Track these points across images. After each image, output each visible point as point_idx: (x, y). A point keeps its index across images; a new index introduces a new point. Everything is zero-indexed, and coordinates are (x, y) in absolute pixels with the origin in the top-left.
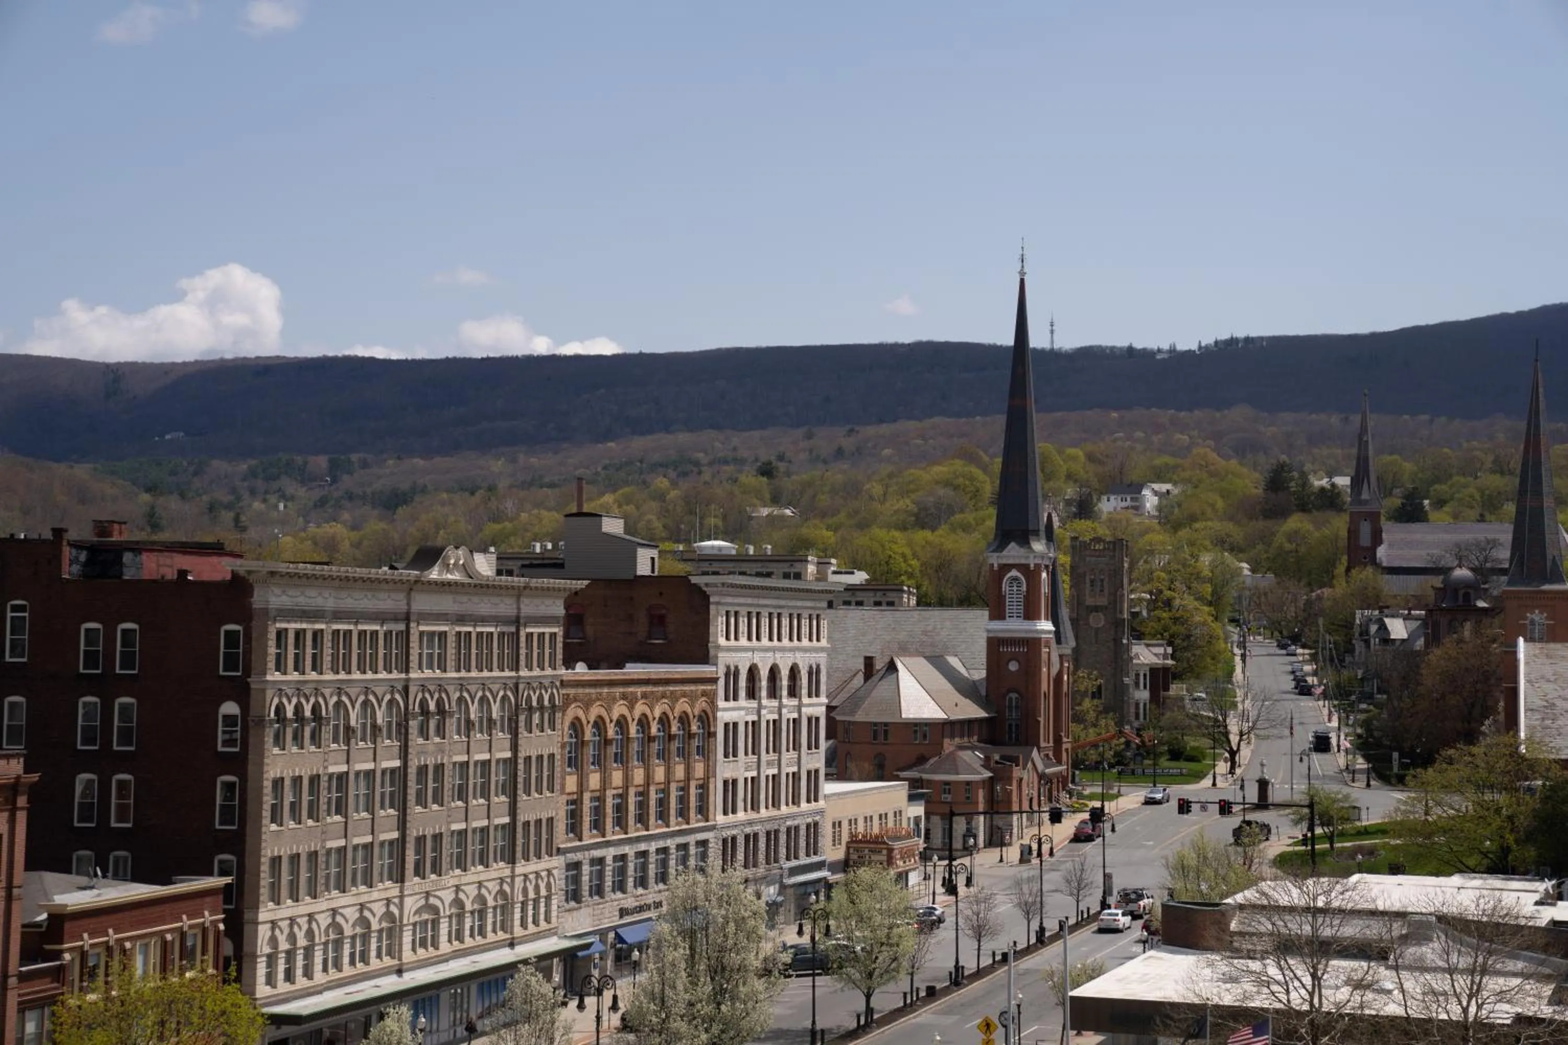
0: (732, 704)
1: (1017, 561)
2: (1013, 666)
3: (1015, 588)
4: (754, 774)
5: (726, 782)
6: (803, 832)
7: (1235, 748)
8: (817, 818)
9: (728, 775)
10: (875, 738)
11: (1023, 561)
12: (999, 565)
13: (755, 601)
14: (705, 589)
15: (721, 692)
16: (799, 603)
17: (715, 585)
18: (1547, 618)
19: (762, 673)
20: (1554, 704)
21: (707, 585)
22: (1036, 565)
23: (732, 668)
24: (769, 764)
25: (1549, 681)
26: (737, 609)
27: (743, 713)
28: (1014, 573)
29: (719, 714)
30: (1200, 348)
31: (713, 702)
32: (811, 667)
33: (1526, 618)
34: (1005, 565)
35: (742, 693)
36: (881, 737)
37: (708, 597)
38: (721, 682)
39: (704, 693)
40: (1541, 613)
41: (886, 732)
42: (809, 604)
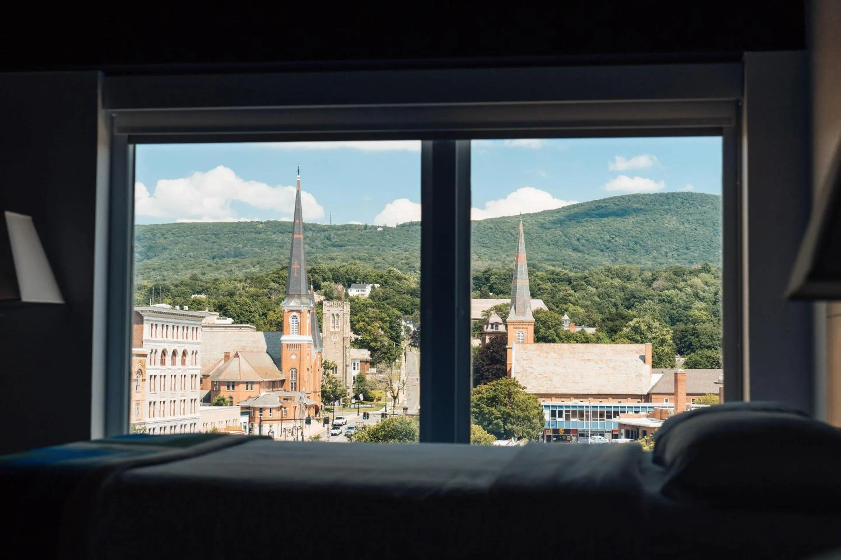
0: (153, 366)
1: (296, 309)
2: (293, 357)
3: (295, 321)
4: (165, 400)
5: (150, 403)
6: (187, 427)
7: (396, 395)
8: (195, 421)
9: (151, 399)
10: (228, 389)
11: (299, 309)
12: (288, 310)
13: (166, 320)
14: (141, 313)
15: (148, 361)
16: (188, 322)
17: (146, 311)
19: (169, 353)
20: (527, 370)
21: (142, 311)
22: (304, 310)
23: (154, 350)
24: (172, 395)
25: (524, 360)
26: (157, 323)
27: (159, 371)
28: (294, 314)
29: (147, 371)
30: (397, 226)
31: (144, 365)
32: (193, 351)
33: (516, 334)
34: (290, 310)
35: (158, 362)
36: (231, 388)
37: (143, 317)
38: (148, 357)
39: (140, 361)
41: (233, 386)
42: (193, 322)
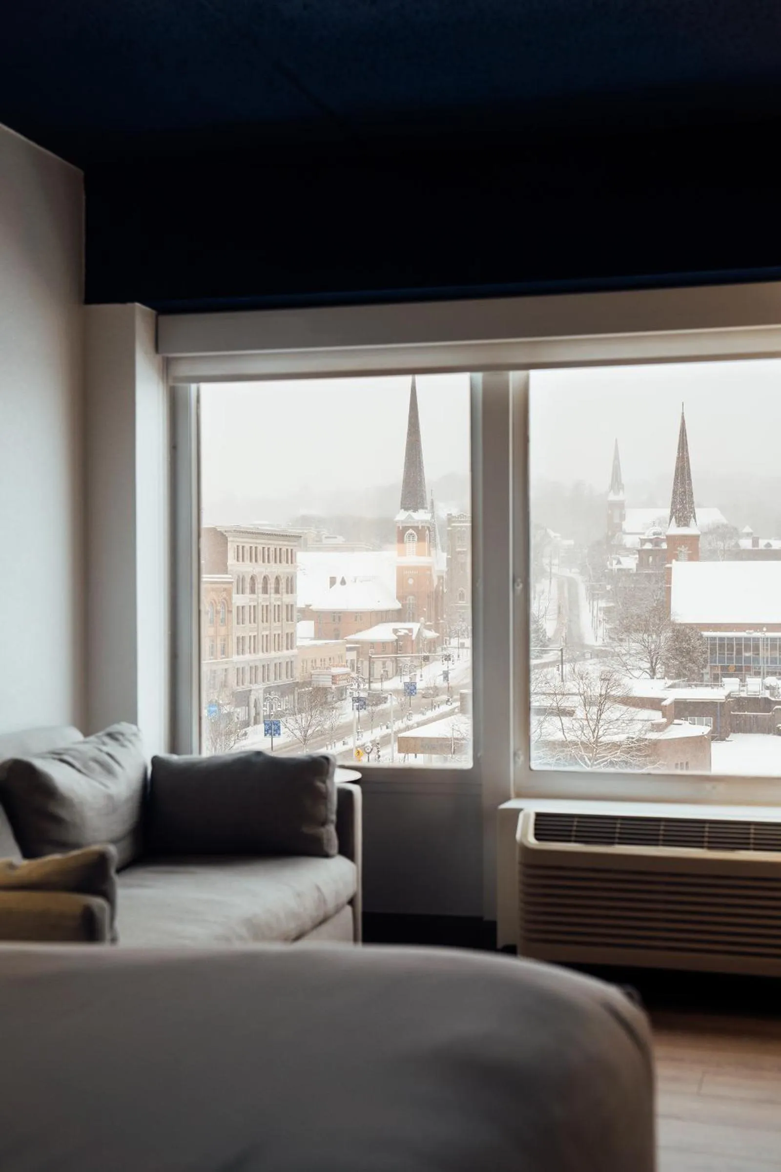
0: (241, 596)
1: (412, 525)
2: (411, 582)
3: (411, 539)
4: (255, 634)
5: (238, 638)
6: (284, 665)
8: (293, 659)
9: (241, 634)
10: (334, 620)
11: (415, 525)
12: (403, 527)
13: (255, 541)
14: (225, 533)
15: (234, 590)
16: (281, 543)
17: (231, 532)
18: (688, 550)
19: (259, 579)
21: (226, 531)
22: (422, 527)
23: (241, 577)
24: (264, 629)
26: (243, 545)
27: (248, 600)
28: (411, 531)
29: (234, 601)
31: (230, 594)
32: (288, 578)
33: (677, 550)
34: (406, 527)
35: (248, 590)
36: (337, 620)
37: (227, 538)
38: (235, 584)
39: (225, 590)
40: (685, 547)
41: (339, 617)
42: (286, 543)
